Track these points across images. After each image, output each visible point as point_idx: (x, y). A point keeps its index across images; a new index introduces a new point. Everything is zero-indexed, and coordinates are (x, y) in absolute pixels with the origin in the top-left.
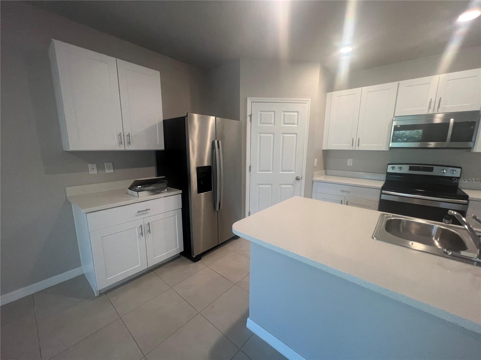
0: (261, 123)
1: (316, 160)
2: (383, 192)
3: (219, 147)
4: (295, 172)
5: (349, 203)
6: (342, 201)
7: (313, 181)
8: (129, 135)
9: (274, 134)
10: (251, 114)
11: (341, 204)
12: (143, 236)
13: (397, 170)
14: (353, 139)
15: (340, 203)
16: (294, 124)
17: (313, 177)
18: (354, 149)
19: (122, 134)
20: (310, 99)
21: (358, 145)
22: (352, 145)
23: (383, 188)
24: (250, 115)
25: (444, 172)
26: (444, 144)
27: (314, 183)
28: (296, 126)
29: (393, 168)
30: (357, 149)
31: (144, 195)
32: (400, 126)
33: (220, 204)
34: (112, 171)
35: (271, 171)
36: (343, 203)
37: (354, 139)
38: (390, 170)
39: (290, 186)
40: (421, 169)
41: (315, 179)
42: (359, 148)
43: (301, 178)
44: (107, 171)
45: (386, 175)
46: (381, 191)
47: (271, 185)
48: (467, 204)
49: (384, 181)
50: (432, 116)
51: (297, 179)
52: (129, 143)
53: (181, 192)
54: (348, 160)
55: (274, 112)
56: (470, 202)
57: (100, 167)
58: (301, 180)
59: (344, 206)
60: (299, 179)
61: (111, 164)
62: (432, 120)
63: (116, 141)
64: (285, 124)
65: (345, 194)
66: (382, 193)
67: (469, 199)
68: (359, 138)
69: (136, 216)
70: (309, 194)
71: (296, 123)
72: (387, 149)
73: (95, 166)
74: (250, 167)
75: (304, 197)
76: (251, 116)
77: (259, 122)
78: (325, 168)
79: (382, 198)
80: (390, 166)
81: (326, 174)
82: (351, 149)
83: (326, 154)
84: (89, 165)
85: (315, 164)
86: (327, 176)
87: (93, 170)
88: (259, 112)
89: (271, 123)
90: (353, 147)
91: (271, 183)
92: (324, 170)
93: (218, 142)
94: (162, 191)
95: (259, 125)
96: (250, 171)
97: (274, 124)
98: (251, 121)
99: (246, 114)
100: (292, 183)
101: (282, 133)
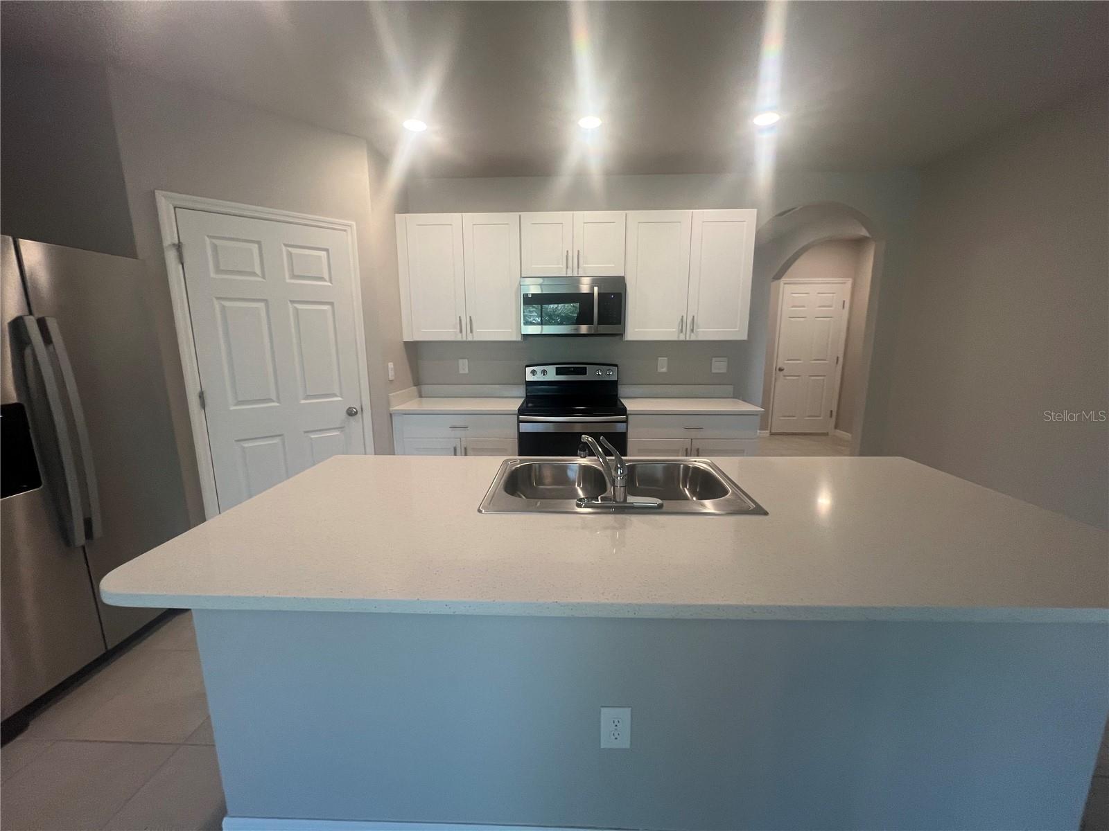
0: (218, 270)
1: (391, 365)
2: (520, 419)
3: (47, 339)
4: (342, 397)
5: (469, 451)
6: (455, 449)
7: (391, 415)
9: (265, 301)
10: (177, 242)
11: (455, 455)
13: (539, 377)
14: (460, 317)
15: (453, 453)
16: (323, 278)
17: (388, 404)
18: (464, 339)
20: (354, 223)
21: (471, 331)
22: (461, 331)
23: (521, 411)
24: (174, 245)
25: (609, 374)
26: (592, 329)
27: (394, 418)
28: (328, 284)
29: (534, 372)
30: (470, 339)
32: (532, 294)
33: (88, 523)
35: (273, 401)
36: (457, 453)
37: (462, 319)
38: (530, 378)
39: (336, 433)
40: (572, 371)
41: (397, 408)
42: (473, 338)
43: (359, 410)
45: (525, 386)
46: (518, 418)
47: (280, 438)
48: (626, 422)
49: (522, 397)
50: (576, 281)
51: (351, 413)
54: (461, 361)
56: (629, 416)
58: (359, 415)
59: (460, 459)
60: (356, 413)
62: (578, 287)
64: (294, 276)
65: (459, 433)
66: (520, 422)
67: (628, 412)
68: (470, 317)
70: (385, 444)
71: (326, 278)
72: (519, 338)
74: (201, 396)
75: (375, 454)
76: (179, 247)
77: (211, 269)
78: (417, 382)
79: (522, 430)
80: (529, 370)
81: (421, 396)
82: (459, 338)
83: (414, 350)
85: (390, 374)
86: (424, 399)
88: (206, 240)
90: (462, 336)
91: (278, 433)
92: (415, 386)
93: (42, 323)
95: (212, 275)
96: (203, 405)
97: (264, 277)
98: (181, 261)
99: (161, 241)
100: (338, 426)
101: (293, 302)
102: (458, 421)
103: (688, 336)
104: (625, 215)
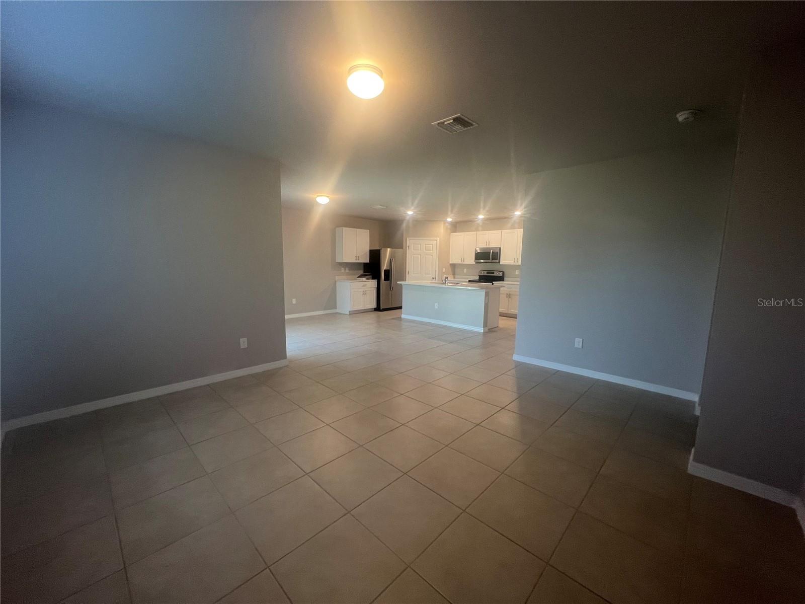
1: (444, 269)
9: (420, 255)
12: (364, 296)
16: (431, 250)
20: (438, 238)
26: (490, 261)
33: (393, 286)
35: (419, 274)
37: (462, 258)
40: (490, 273)
45: (477, 275)
52: (358, 259)
53: (377, 280)
55: (420, 244)
58: (435, 279)
69: (362, 287)
74: (408, 272)
76: (409, 246)
80: (478, 270)
83: (453, 266)
89: (419, 250)
92: (453, 275)
98: (409, 249)
99: (406, 246)
103: (516, 263)
104: (501, 231)
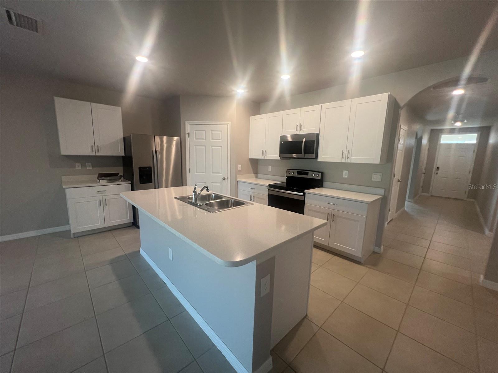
0: (196, 139)
1: (240, 166)
3: (156, 155)
4: (221, 174)
6: (251, 196)
8: (98, 147)
10: (188, 132)
12: (101, 205)
13: (291, 174)
14: (262, 150)
16: (220, 139)
17: (237, 178)
19: (94, 146)
20: (230, 123)
23: (269, 186)
25: (313, 176)
26: (302, 156)
27: (239, 183)
28: (221, 141)
29: (289, 173)
30: (265, 158)
31: (103, 182)
32: (283, 142)
34: (91, 168)
35: (205, 173)
38: (287, 174)
39: (219, 184)
40: (303, 173)
41: (239, 180)
44: (88, 168)
45: (287, 178)
46: (268, 188)
47: (205, 183)
53: (130, 182)
54: (269, 166)
55: (205, 131)
57: (84, 166)
60: (225, 179)
61: (90, 164)
63: (90, 150)
64: (213, 139)
65: (253, 190)
67: (305, 192)
68: (266, 151)
69: (97, 194)
71: (221, 139)
72: (280, 159)
73: (80, 165)
74: (189, 170)
76: (189, 134)
77: (195, 138)
78: (256, 173)
80: (288, 171)
84: (76, 164)
85: (239, 169)
87: (78, 167)
88: (194, 131)
89: (203, 139)
90: (263, 157)
93: (156, 151)
94: (118, 181)
95: (195, 140)
96: (189, 172)
97: (205, 140)
98: (189, 137)
99: (185, 132)
100: (219, 182)
101: (211, 146)
102: (253, 186)
103: (346, 161)
104: (321, 106)
